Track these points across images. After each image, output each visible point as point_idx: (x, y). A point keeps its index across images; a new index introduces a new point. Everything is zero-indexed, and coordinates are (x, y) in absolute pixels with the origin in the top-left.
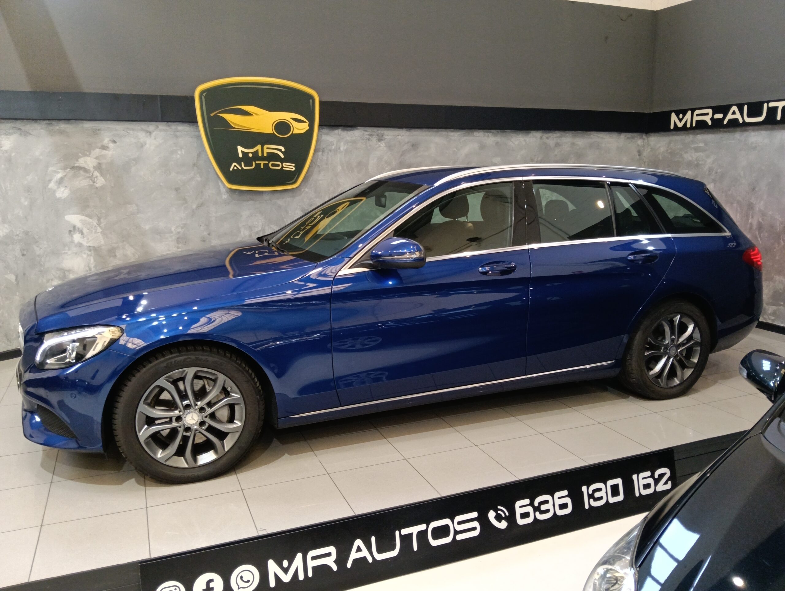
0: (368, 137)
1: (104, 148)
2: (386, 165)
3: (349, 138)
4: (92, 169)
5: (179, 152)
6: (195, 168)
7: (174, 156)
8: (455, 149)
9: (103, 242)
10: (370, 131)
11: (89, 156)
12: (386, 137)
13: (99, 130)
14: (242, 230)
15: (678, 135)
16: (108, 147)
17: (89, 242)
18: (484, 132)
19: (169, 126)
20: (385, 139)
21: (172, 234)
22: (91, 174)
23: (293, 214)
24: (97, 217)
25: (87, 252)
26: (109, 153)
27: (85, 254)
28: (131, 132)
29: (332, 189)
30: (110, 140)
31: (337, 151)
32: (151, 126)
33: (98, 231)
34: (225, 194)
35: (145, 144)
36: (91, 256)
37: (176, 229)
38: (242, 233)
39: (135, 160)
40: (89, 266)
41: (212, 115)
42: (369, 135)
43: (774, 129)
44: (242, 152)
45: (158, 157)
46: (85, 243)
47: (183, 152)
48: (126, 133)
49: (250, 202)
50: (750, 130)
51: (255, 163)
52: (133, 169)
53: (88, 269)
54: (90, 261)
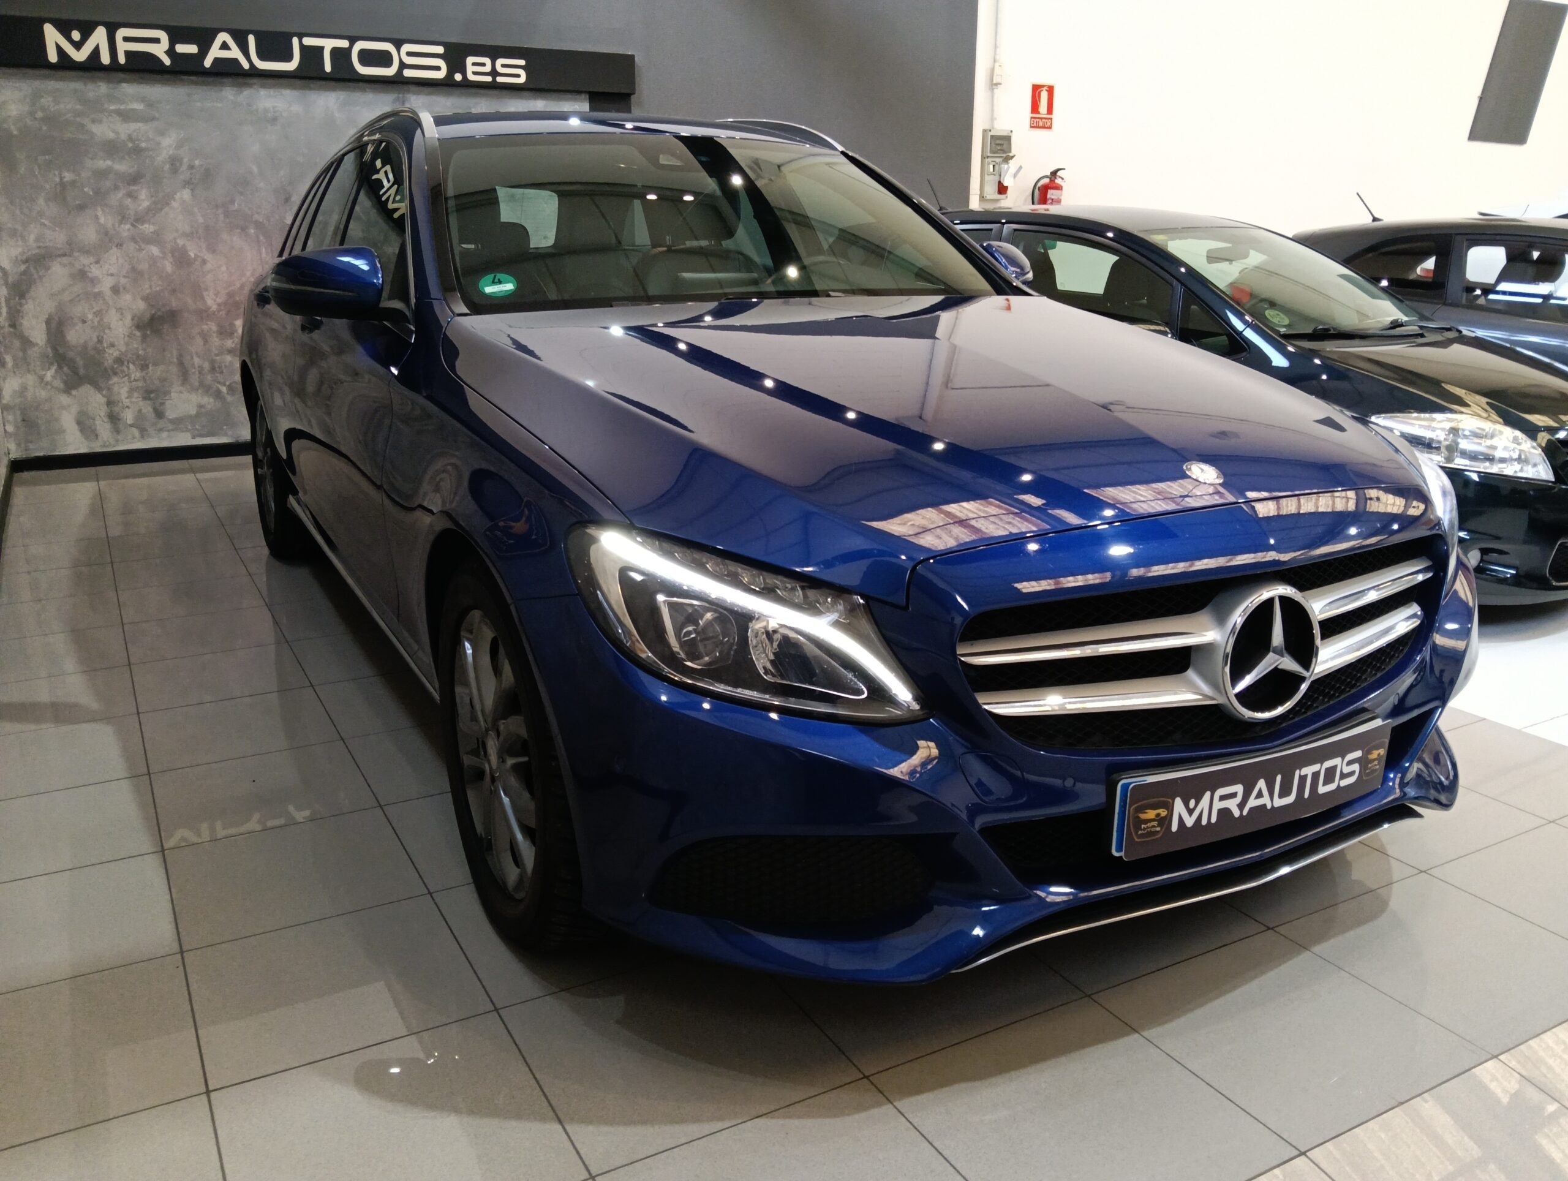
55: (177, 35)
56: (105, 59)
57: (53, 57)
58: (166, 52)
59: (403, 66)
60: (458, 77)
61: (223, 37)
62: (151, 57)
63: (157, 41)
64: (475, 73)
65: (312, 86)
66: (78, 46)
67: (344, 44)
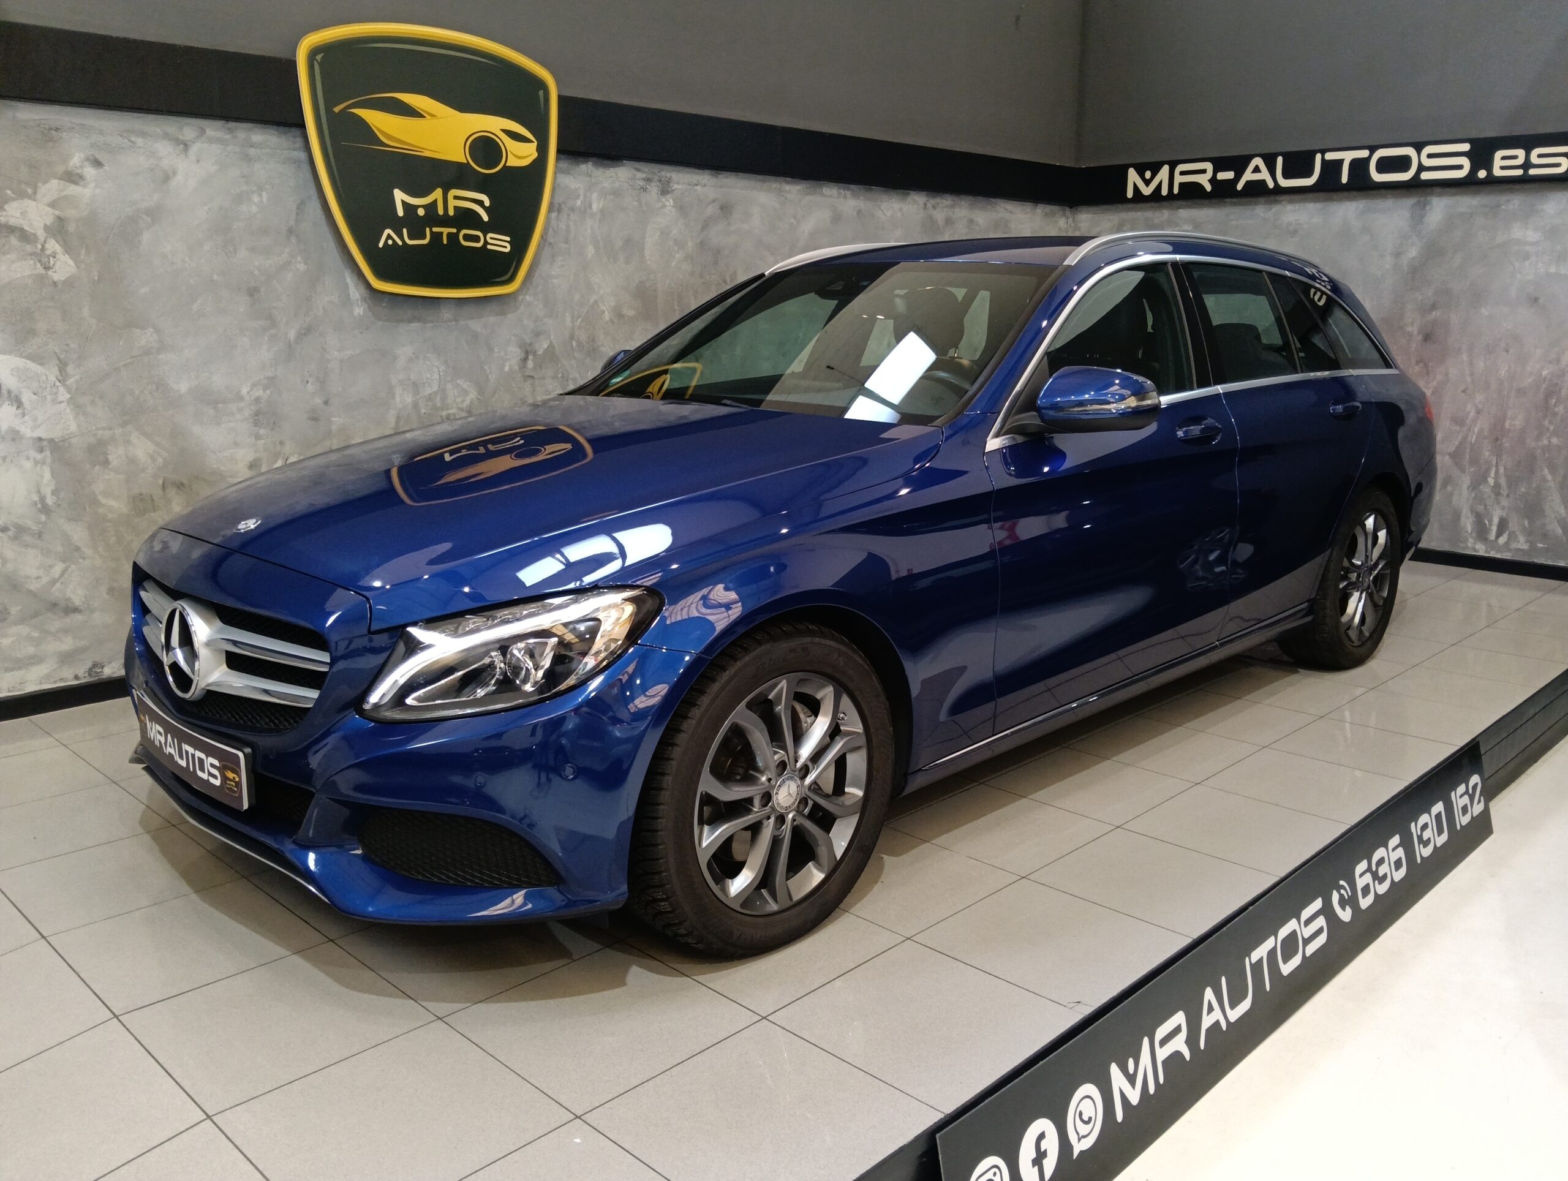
0: (642, 183)
1: (72, 178)
2: (676, 249)
3: (606, 185)
4: (41, 234)
5: (256, 199)
6: (293, 239)
7: (244, 208)
8: (793, 221)
9: (73, 427)
10: (647, 170)
11: (33, 197)
12: (676, 186)
13: (57, 130)
14: (398, 391)
15: (1139, 210)
16: (81, 177)
17: (39, 426)
18: (839, 188)
19: (230, 130)
20: (674, 190)
21: (242, 404)
22: (40, 247)
23: (502, 354)
24: (58, 362)
25: (33, 454)
26: (84, 193)
27: (28, 458)
28: (140, 141)
29: (577, 297)
30: (88, 159)
31: (585, 211)
32: (188, 128)
33: (61, 398)
34: (359, 303)
35: (175, 173)
36: (44, 463)
37: (251, 390)
38: (398, 399)
39: (149, 212)
40: (39, 492)
41: (337, 109)
42: (644, 179)
43: (1331, 200)
44: (403, 202)
45: (206, 208)
46: (27, 431)
47: (265, 199)
48: (126, 141)
49: (415, 325)
50: (1283, 201)
51: (432, 232)
52: (146, 237)
53: (36, 498)
54: (42, 477)
55: (1220, 164)
56: (1165, 192)
57: (1130, 194)
58: (1209, 181)
59: (1421, 168)
60: (1482, 174)
61: (1258, 161)
62: (1198, 186)
63: (1204, 171)
64: (1502, 168)
65: (1334, 197)
66: (1147, 183)
67: (1364, 154)
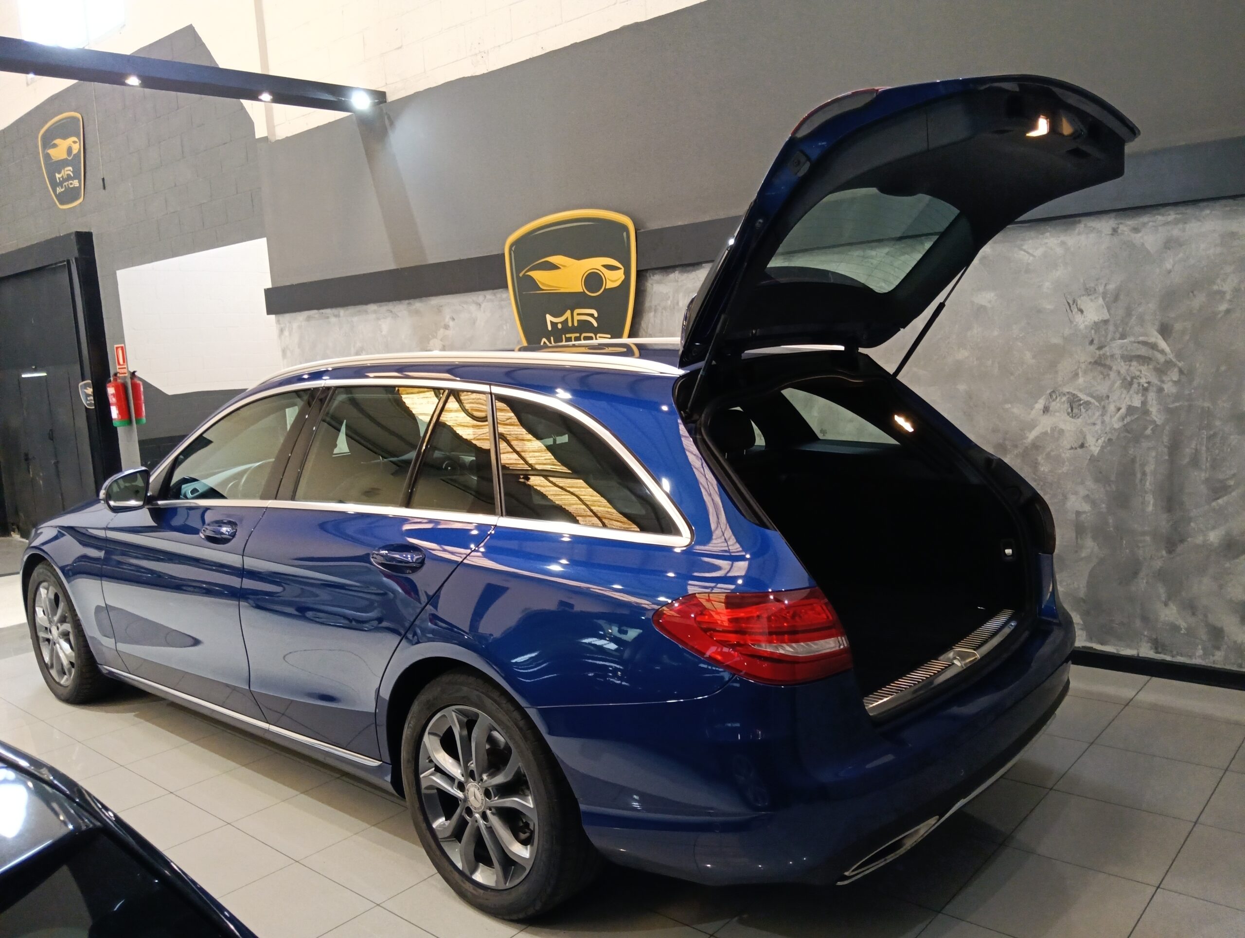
1: (446, 327)
3: (691, 285)
5: (505, 328)
7: (501, 333)
11: (436, 338)
13: (441, 306)
16: (449, 326)
19: (495, 294)
26: (450, 334)
28: (465, 306)
30: (450, 318)
31: (674, 308)
32: (480, 296)
35: (477, 320)
39: (469, 340)
41: (521, 275)
44: (551, 322)
45: (488, 335)
47: (508, 327)
48: (461, 306)
51: (565, 337)
